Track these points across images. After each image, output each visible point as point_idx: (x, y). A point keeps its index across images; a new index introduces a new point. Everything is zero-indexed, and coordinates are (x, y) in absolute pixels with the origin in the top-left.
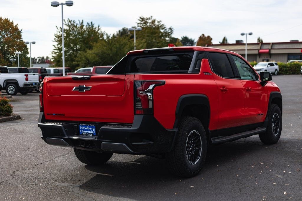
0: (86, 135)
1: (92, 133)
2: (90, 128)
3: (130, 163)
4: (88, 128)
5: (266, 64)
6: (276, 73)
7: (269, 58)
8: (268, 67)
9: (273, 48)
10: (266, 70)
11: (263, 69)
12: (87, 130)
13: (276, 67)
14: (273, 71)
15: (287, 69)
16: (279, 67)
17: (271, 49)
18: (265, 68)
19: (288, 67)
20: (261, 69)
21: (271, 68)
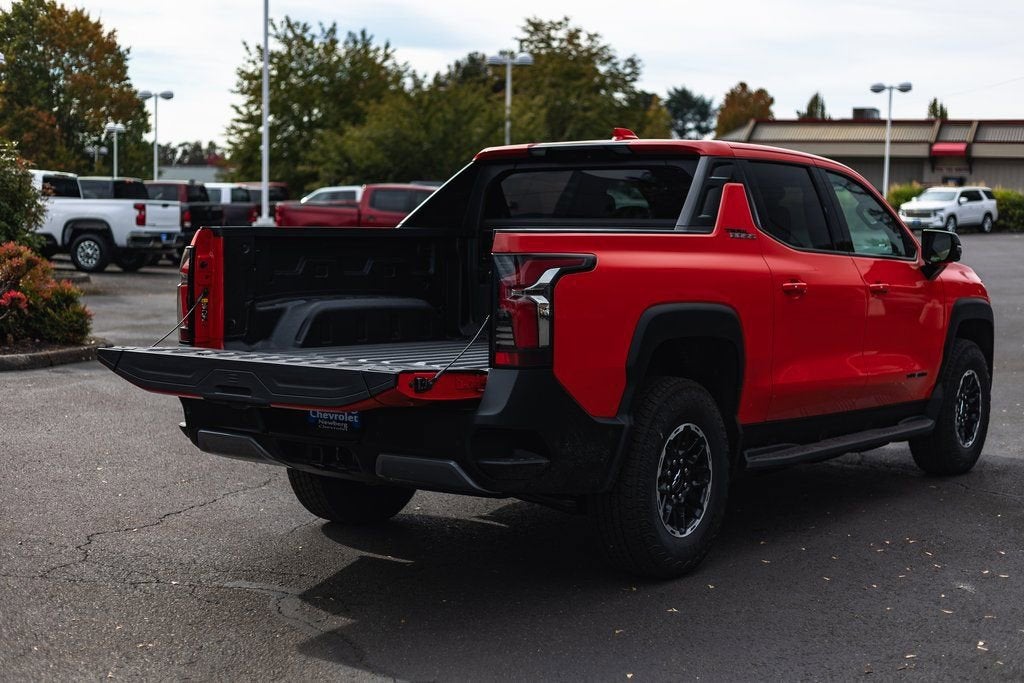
3: (473, 522)
5: (955, 193)
6: (987, 227)
8: (959, 203)
9: (980, 138)
10: (952, 216)
11: (942, 210)
13: (989, 205)
14: (978, 217)
16: (999, 204)
17: (975, 141)
18: (950, 206)
20: (935, 212)
21: (971, 208)
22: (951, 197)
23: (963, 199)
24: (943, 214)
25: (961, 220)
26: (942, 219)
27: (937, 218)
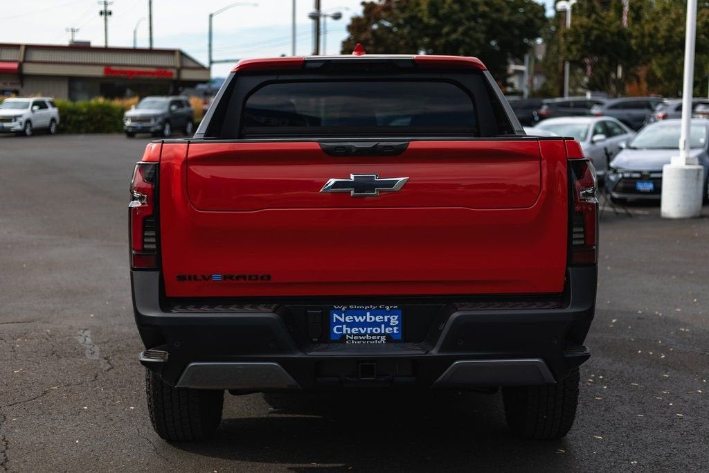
0: (359, 340)
1: (385, 334)
2: (379, 318)
4: (369, 317)
5: (28, 103)
6: (53, 129)
7: (18, 87)
8: (33, 111)
9: (28, 59)
10: (28, 121)
11: (20, 116)
12: (365, 324)
13: (52, 112)
14: (46, 122)
15: (81, 118)
16: (60, 112)
17: (25, 61)
18: (26, 113)
19: (83, 114)
20: (15, 118)
21: (41, 115)
22: (26, 106)
23: (36, 108)
24: (22, 120)
25: (36, 124)
26: (21, 124)
27: (17, 123)
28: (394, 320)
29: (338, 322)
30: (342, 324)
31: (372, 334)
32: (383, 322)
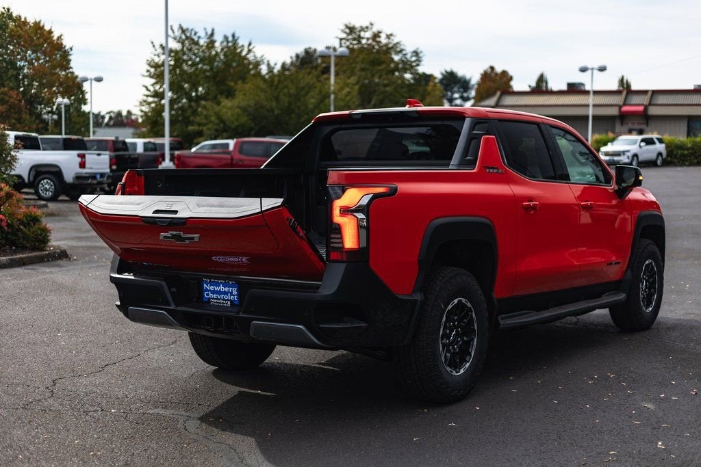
0: (217, 302)
1: (230, 300)
2: (227, 289)
3: (315, 367)
4: (222, 288)
5: (637, 140)
6: (659, 162)
7: (643, 127)
8: (640, 146)
9: (653, 102)
10: (636, 155)
11: (628, 151)
12: (219, 293)
13: (660, 147)
14: (653, 156)
15: (686, 152)
16: (667, 147)
17: (650, 104)
18: (634, 149)
19: (688, 149)
20: (624, 153)
21: (648, 150)
22: (634, 142)
23: (643, 144)
24: (630, 154)
25: (641, 158)
26: (628, 158)
27: (626, 157)
28: (235, 291)
29: (207, 290)
30: (208, 291)
31: (224, 300)
32: (229, 292)
